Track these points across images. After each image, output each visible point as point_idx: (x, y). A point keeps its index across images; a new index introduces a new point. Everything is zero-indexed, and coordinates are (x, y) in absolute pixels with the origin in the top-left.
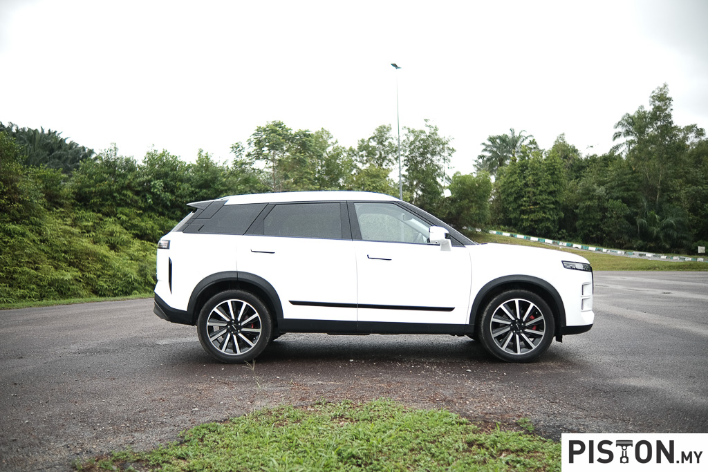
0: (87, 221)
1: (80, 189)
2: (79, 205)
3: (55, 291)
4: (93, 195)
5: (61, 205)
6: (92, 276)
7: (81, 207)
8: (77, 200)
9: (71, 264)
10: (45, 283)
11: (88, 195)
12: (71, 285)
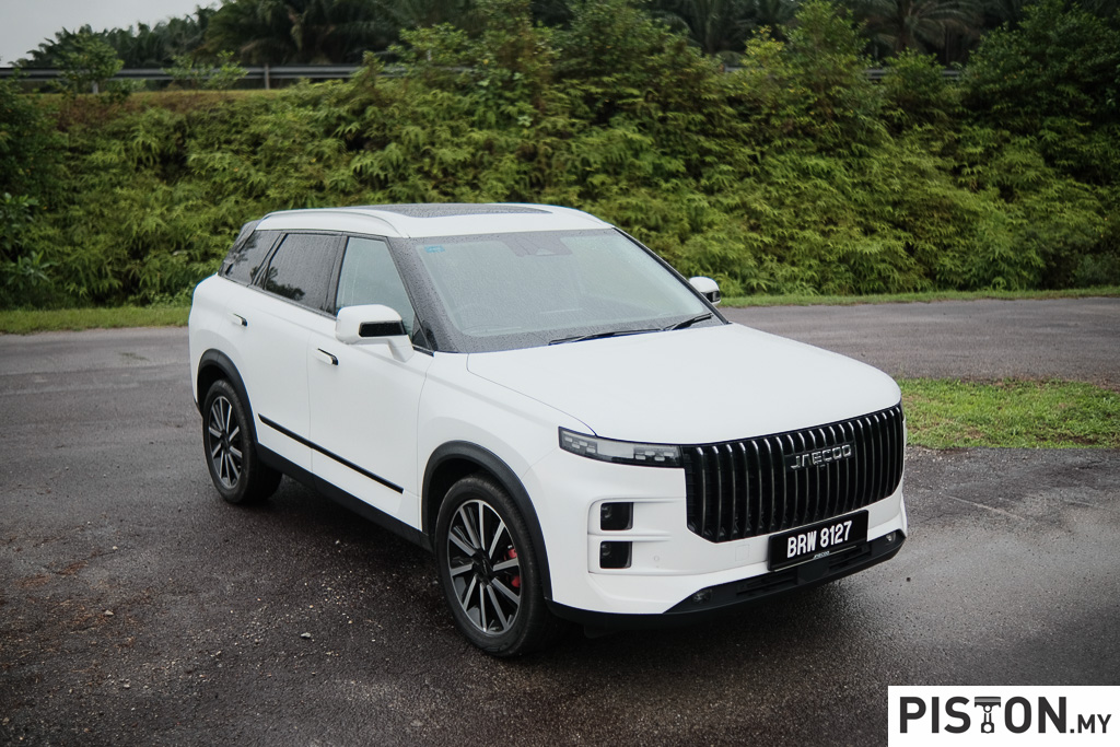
0: (976, 144)
1: (976, 87)
2: (972, 116)
3: (847, 271)
4: (997, 97)
5: (931, 119)
6: (928, 246)
7: (977, 120)
8: (968, 107)
9: (897, 225)
10: (833, 258)
11: (989, 97)
12: (877, 262)
